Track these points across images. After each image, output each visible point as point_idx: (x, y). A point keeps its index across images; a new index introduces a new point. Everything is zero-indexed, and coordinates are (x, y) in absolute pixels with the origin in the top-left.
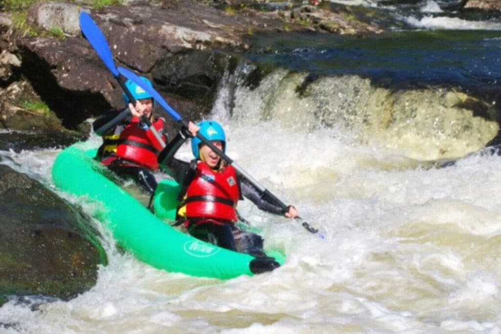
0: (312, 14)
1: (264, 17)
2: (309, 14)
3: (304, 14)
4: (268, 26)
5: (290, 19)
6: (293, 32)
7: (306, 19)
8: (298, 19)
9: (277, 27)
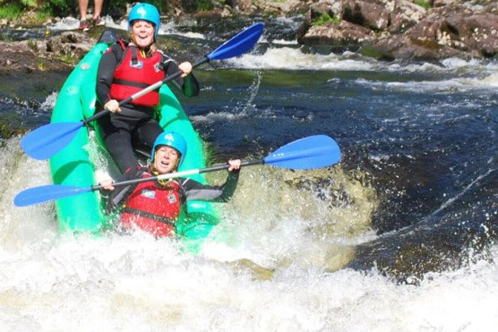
0: (78, 46)
1: (7, 50)
2: (74, 45)
3: (66, 46)
4: (13, 63)
5: (46, 52)
6: (50, 71)
7: (69, 53)
8: (57, 53)
9: (26, 65)
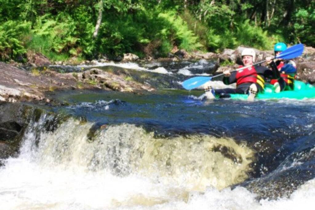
0: (98, 76)
1: (62, 77)
2: (96, 75)
3: (93, 76)
4: (65, 84)
5: (82, 79)
6: (84, 89)
7: (94, 79)
8: (87, 79)
9: (72, 86)
